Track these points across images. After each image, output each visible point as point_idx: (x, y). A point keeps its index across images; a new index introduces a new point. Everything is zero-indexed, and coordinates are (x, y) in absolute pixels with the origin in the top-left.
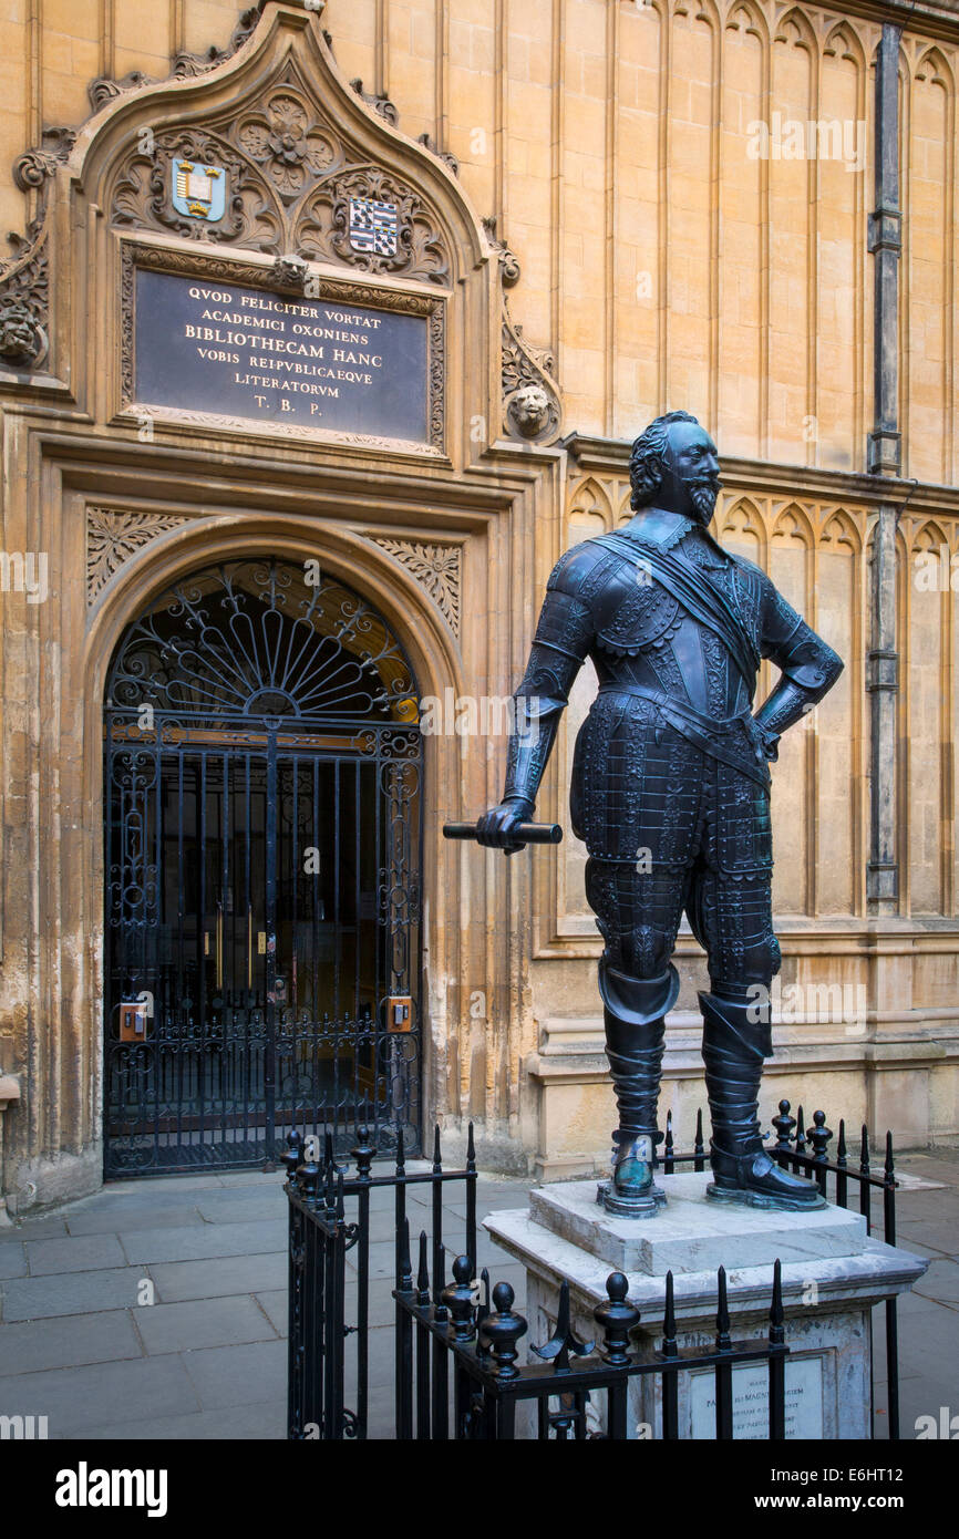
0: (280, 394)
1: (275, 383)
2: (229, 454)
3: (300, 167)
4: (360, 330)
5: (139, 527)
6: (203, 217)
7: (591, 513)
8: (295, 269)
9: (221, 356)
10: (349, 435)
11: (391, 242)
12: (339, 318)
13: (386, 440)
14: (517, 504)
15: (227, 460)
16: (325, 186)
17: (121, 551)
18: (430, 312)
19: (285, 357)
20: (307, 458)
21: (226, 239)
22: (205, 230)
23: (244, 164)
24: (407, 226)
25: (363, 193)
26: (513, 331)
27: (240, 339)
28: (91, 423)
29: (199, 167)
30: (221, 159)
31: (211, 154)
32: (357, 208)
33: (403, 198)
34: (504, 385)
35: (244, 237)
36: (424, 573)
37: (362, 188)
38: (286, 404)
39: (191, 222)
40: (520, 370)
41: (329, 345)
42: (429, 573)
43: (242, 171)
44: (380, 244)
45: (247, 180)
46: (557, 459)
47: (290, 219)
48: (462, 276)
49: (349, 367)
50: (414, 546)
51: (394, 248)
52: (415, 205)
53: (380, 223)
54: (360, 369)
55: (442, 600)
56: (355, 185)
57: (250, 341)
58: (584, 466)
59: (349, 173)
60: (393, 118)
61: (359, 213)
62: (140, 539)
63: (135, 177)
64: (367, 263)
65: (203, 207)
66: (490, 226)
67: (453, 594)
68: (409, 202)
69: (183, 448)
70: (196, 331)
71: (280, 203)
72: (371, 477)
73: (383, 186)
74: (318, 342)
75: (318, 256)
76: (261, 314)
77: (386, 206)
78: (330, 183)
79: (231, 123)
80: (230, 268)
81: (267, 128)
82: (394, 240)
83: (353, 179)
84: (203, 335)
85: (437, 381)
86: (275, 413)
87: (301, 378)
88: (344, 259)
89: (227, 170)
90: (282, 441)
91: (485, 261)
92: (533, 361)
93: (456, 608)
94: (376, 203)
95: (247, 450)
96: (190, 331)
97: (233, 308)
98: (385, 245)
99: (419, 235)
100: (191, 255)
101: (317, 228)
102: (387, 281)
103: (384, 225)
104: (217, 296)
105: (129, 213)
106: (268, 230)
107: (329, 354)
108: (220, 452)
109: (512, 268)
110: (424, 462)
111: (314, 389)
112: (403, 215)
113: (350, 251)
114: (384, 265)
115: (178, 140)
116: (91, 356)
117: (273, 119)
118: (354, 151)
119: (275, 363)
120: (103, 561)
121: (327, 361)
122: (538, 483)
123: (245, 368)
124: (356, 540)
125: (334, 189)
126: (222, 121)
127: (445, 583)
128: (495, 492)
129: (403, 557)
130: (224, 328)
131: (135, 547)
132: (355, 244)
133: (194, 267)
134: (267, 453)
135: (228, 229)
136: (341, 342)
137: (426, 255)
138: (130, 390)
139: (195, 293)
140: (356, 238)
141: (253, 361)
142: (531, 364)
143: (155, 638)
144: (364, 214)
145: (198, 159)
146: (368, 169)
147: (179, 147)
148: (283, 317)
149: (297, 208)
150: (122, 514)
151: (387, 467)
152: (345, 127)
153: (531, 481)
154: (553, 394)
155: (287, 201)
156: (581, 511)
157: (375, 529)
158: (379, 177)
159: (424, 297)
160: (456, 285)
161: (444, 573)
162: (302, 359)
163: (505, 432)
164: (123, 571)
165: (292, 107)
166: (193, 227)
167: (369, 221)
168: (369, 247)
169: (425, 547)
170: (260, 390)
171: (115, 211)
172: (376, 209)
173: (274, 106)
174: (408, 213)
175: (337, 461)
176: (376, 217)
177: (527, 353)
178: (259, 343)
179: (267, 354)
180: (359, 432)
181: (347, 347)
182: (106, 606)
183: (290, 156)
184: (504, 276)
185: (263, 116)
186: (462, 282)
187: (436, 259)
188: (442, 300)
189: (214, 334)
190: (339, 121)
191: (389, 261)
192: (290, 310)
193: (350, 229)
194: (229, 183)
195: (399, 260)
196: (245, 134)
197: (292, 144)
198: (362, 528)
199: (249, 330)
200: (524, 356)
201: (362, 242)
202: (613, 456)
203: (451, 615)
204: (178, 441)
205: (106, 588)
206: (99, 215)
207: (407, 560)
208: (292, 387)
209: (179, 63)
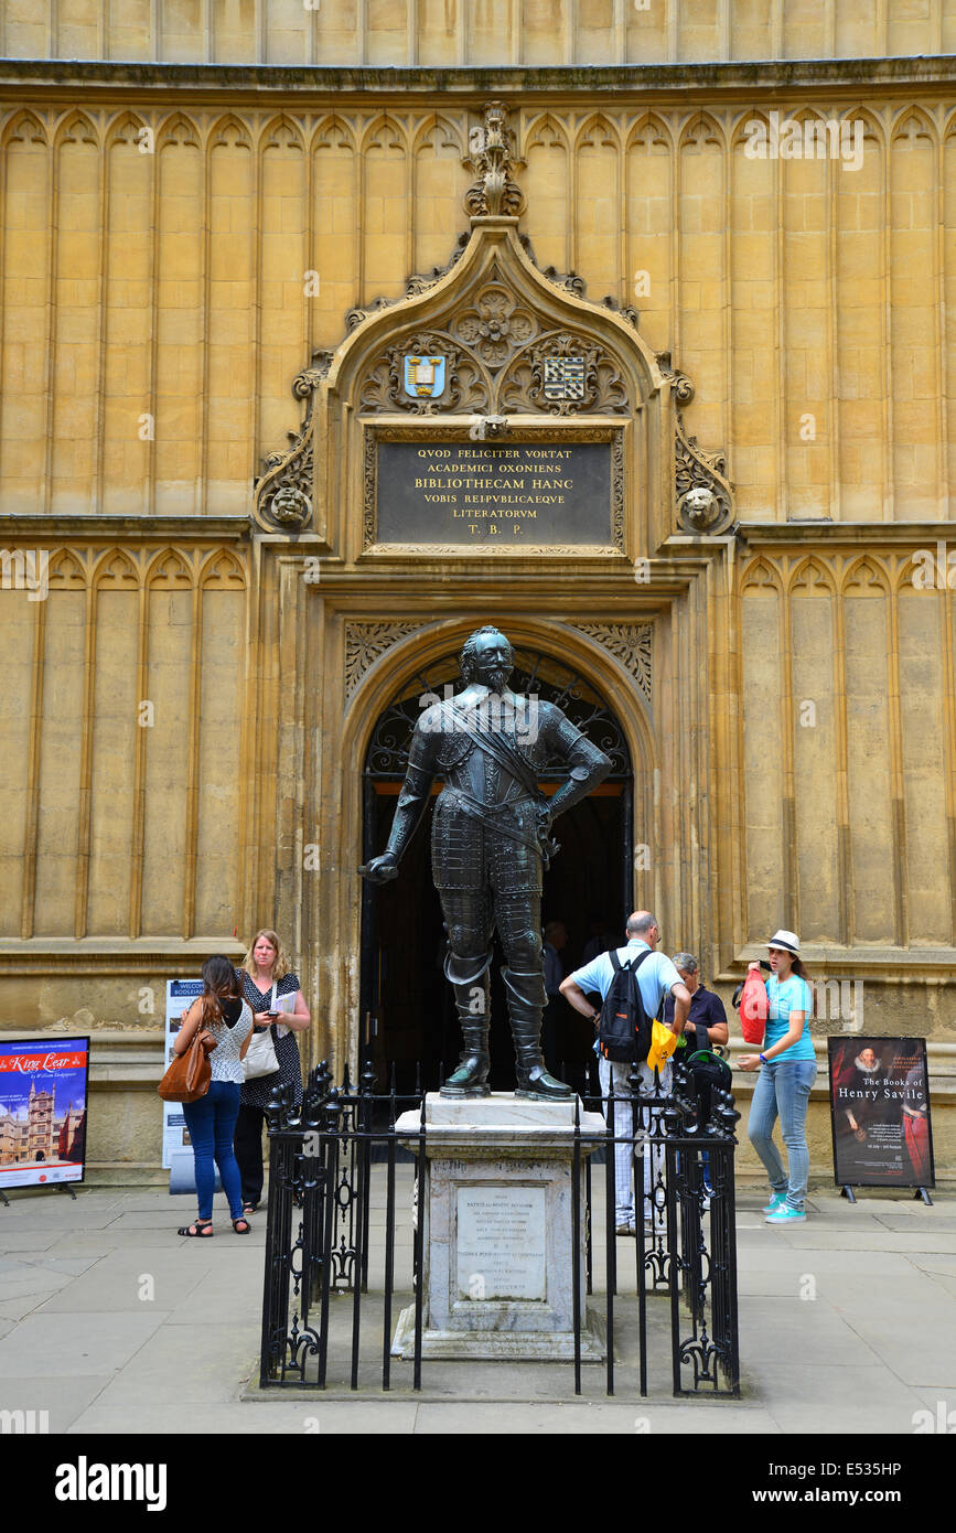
0: (488, 521)
1: (485, 513)
2: (447, 574)
3: (505, 343)
4: (555, 461)
5: (385, 634)
6: (429, 398)
7: (766, 586)
8: (494, 427)
9: (443, 499)
10: (543, 548)
11: (579, 388)
12: (537, 454)
13: (573, 547)
14: (691, 586)
15: (444, 578)
16: (524, 354)
17: (372, 653)
18: (613, 438)
19: (493, 492)
20: (509, 570)
21: (446, 410)
22: (429, 406)
23: (458, 350)
24: (593, 373)
25: (555, 354)
26: (686, 443)
27: (457, 483)
28: (342, 563)
29: (425, 359)
30: (442, 349)
31: (433, 348)
32: (550, 366)
33: (589, 351)
34: (678, 488)
35: (461, 404)
36: (619, 650)
37: (554, 350)
38: (493, 528)
39: (418, 402)
40: (693, 474)
41: (528, 477)
42: (624, 649)
43: (457, 357)
44: (570, 391)
45: (461, 363)
46: (726, 545)
47: (494, 386)
48: (639, 405)
49: (545, 492)
50: (610, 627)
51: (581, 393)
52: (598, 355)
53: (570, 374)
54: (554, 492)
55: (636, 670)
56: (549, 348)
57: (465, 484)
58: (752, 547)
59: (543, 341)
60: (580, 291)
61: (552, 370)
62: (385, 643)
63: (378, 375)
64: (558, 409)
65: (427, 389)
66: (665, 360)
67: (646, 664)
68: (594, 353)
69: (411, 574)
70: (423, 483)
71: (487, 375)
72: (562, 578)
73: (571, 346)
74: (518, 476)
75: (520, 409)
76: (473, 462)
77: (575, 360)
78: (528, 351)
79: (450, 321)
80: (448, 432)
81: (478, 318)
82: (582, 386)
83: (547, 344)
84: (428, 485)
85: (618, 494)
86: (485, 538)
87: (507, 506)
88: (543, 409)
89: (447, 357)
90: (487, 559)
91: (658, 391)
92: (704, 464)
93: (649, 676)
94: (566, 359)
95: (461, 569)
96: (418, 483)
97: (450, 461)
98: (574, 391)
99: (604, 379)
100: (416, 428)
101: (519, 388)
102: (576, 420)
103: (573, 375)
104: (439, 453)
105: (374, 403)
106: (479, 396)
107: (528, 484)
108: (439, 573)
109: (684, 391)
110: (607, 562)
111: (516, 514)
112: (589, 365)
113: (544, 402)
114: (571, 407)
115: (409, 342)
116: (342, 513)
117: (483, 311)
118: (546, 323)
119: (485, 498)
120: (358, 663)
121: (528, 490)
122: (709, 567)
123: (461, 505)
124: (558, 628)
125: (531, 355)
126: (443, 321)
127: (638, 655)
128: (672, 579)
129: (600, 637)
130: (444, 476)
131: (382, 649)
132: (548, 395)
133: (420, 435)
134: (476, 570)
135: (446, 402)
136: (538, 473)
137: (610, 392)
138: (372, 535)
139: (422, 453)
140: (550, 390)
141: (467, 498)
142: (702, 467)
143: (403, 716)
144: (556, 370)
145: (424, 353)
146: (559, 334)
147: (411, 347)
148: (491, 461)
149: (501, 376)
150: (372, 625)
151: (576, 569)
152: (538, 306)
153: (704, 566)
154: (724, 489)
155: (494, 372)
156: (756, 585)
157: (574, 618)
158: (569, 339)
159: (605, 428)
160: (634, 414)
161: (638, 647)
162: (507, 492)
163: (679, 527)
164: (372, 669)
165: (500, 298)
166: (420, 406)
167: (560, 375)
168: (561, 395)
169: (621, 627)
170: (473, 520)
171: (362, 404)
172: (566, 364)
173: (484, 300)
174: (593, 363)
175: (534, 570)
176: (566, 370)
177: (699, 459)
178: (472, 484)
179: (478, 492)
180: (553, 543)
181: (543, 477)
182: (358, 697)
183: (495, 337)
184: (677, 398)
185: (475, 310)
186: (639, 411)
187: (619, 393)
188: (621, 428)
189: (437, 483)
190: (534, 302)
191: (578, 403)
192: (497, 454)
193: (545, 383)
194: (447, 367)
195: (586, 401)
196: (464, 328)
197: (496, 327)
198: (563, 618)
199: (463, 476)
200: (696, 462)
201: (555, 393)
202: (779, 537)
203: (645, 682)
204: (407, 569)
205: (359, 684)
206: (350, 409)
207: (605, 639)
208: (498, 514)
209: (410, 286)
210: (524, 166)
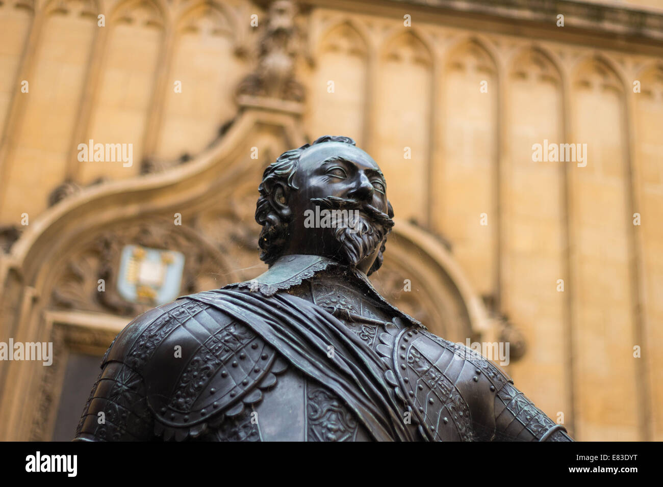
23: (203, 250)
29: (153, 254)
30: (181, 246)
31: (167, 241)
43: (200, 258)
45: (203, 265)
63: (84, 264)
65: (151, 292)
66: (488, 300)
79: (197, 214)
89: (186, 254)
91: (480, 333)
105: (71, 297)
126: (187, 212)
145: (154, 247)
147: (136, 236)
171: (54, 296)
194: (185, 267)
196: (212, 225)
206: (35, 299)
209: (146, 166)
210: (312, 64)
